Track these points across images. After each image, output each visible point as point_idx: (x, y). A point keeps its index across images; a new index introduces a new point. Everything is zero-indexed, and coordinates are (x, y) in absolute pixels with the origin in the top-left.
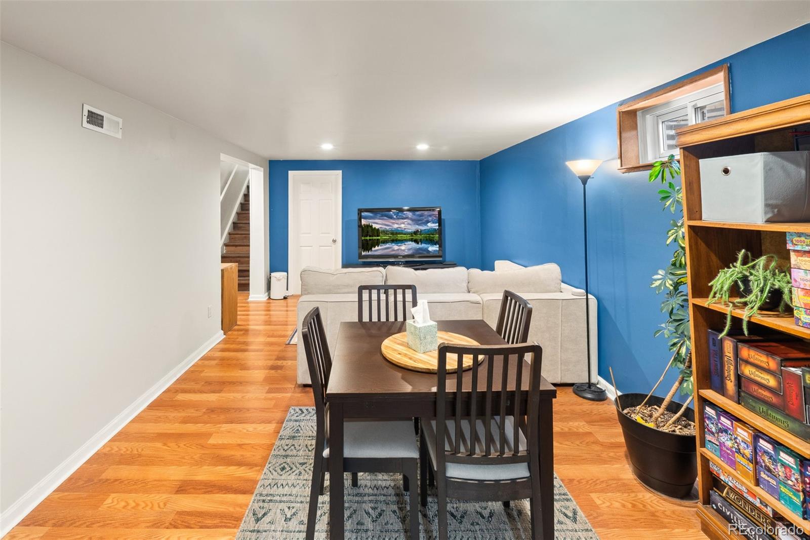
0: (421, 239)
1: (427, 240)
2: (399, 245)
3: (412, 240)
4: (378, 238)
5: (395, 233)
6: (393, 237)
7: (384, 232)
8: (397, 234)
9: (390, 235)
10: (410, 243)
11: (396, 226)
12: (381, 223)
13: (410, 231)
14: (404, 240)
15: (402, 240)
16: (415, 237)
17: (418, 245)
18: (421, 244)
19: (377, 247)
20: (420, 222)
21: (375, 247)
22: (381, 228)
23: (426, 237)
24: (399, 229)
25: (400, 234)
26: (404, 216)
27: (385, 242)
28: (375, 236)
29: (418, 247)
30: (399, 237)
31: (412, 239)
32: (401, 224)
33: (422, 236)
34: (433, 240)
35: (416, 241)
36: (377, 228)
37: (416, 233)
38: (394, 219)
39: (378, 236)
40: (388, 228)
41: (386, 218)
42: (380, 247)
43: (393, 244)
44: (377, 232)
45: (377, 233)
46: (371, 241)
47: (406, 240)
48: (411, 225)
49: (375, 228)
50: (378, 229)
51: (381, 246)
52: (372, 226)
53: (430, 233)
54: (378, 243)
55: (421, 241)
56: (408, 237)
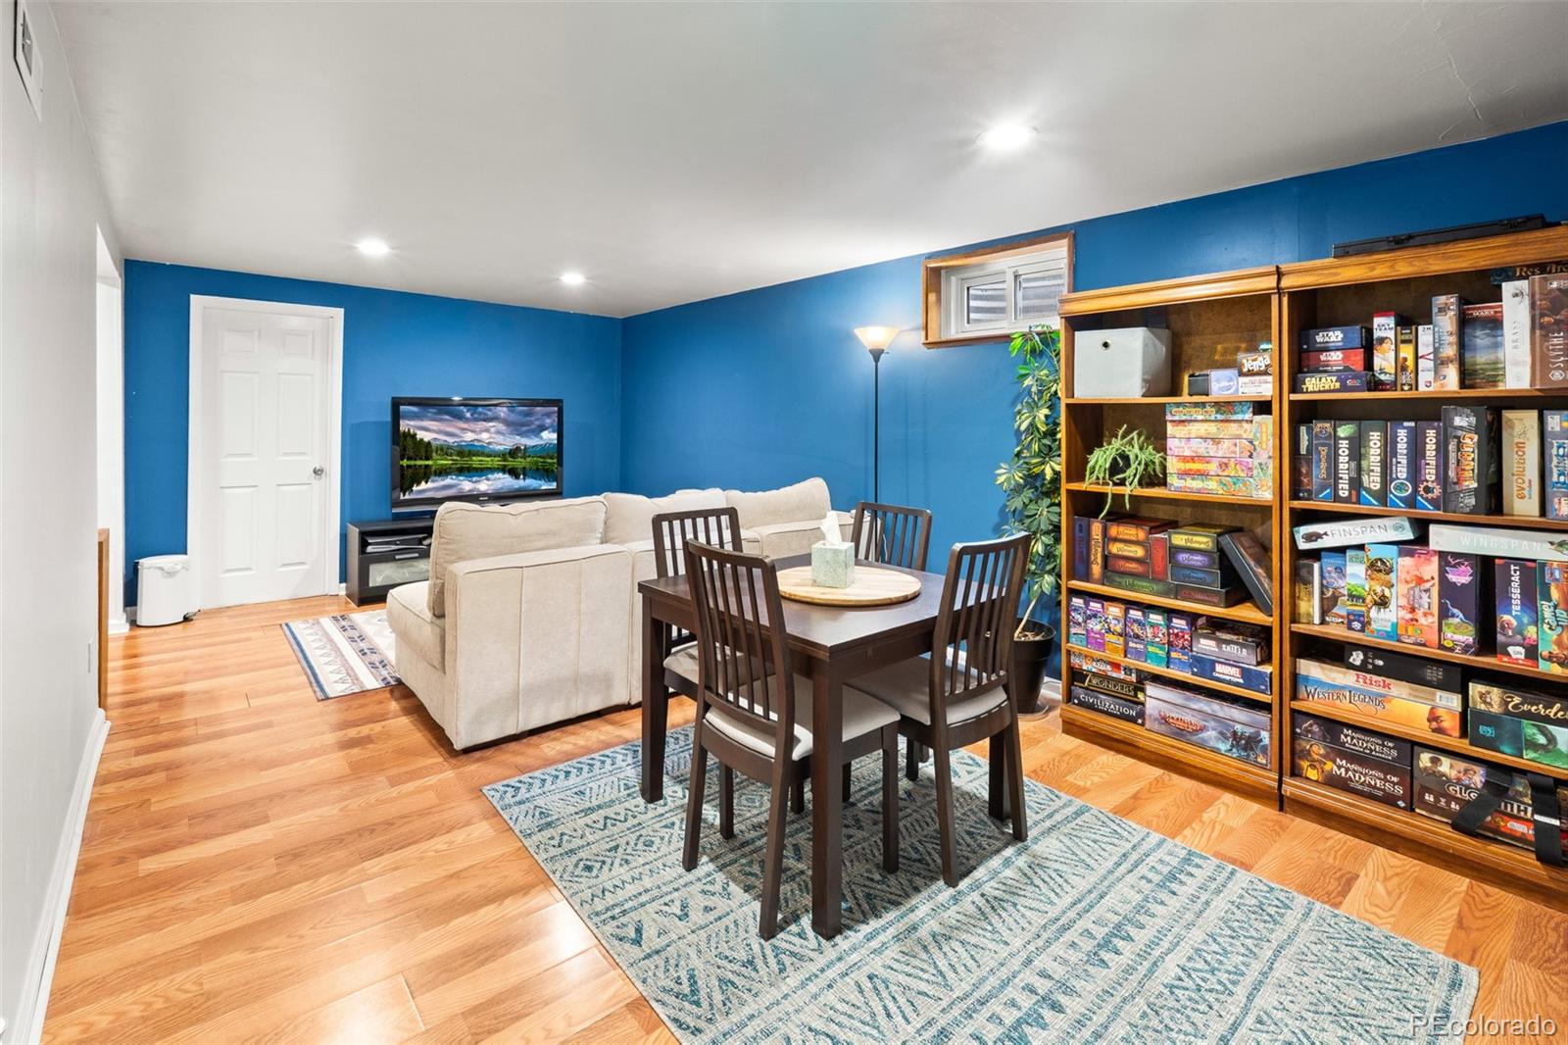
0: (524, 468)
1: (538, 469)
2: (474, 479)
3: (503, 469)
4: (427, 463)
5: (466, 451)
6: (461, 461)
7: (442, 449)
8: (471, 454)
9: (455, 458)
10: (500, 475)
11: (469, 437)
12: (435, 428)
13: (502, 448)
14: (487, 468)
15: (482, 470)
16: (511, 463)
17: (516, 481)
18: (524, 479)
19: (423, 483)
20: (524, 429)
21: (419, 484)
22: (435, 439)
23: (536, 463)
24: (476, 443)
25: (477, 454)
26: (489, 413)
27: (443, 472)
28: (421, 459)
29: (517, 487)
30: (476, 461)
31: (505, 466)
32: (482, 431)
33: (528, 459)
34: (552, 471)
35: (514, 473)
36: (426, 440)
37: (514, 453)
38: (467, 419)
39: (427, 459)
40: (451, 440)
41: (447, 417)
42: (430, 485)
43: (461, 478)
44: (425, 449)
45: (426, 451)
46: (410, 471)
47: (492, 470)
48: (503, 434)
49: (422, 440)
50: (429, 443)
51: (433, 481)
52: (415, 434)
53: (545, 454)
54: (426, 474)
55: (525, 473)
56: (497, 462)
